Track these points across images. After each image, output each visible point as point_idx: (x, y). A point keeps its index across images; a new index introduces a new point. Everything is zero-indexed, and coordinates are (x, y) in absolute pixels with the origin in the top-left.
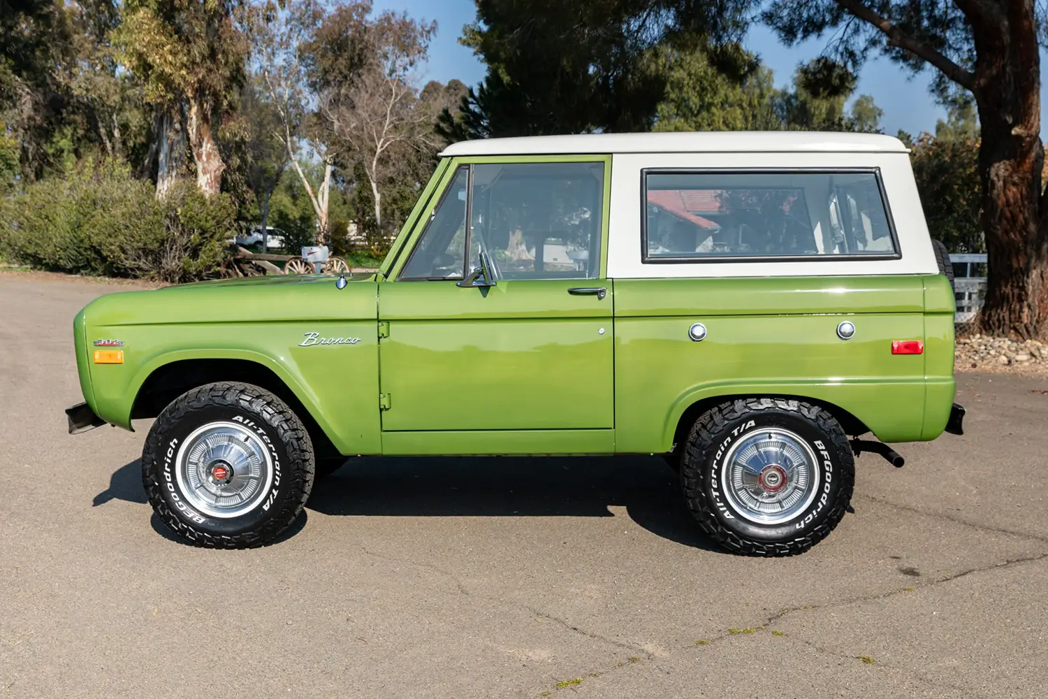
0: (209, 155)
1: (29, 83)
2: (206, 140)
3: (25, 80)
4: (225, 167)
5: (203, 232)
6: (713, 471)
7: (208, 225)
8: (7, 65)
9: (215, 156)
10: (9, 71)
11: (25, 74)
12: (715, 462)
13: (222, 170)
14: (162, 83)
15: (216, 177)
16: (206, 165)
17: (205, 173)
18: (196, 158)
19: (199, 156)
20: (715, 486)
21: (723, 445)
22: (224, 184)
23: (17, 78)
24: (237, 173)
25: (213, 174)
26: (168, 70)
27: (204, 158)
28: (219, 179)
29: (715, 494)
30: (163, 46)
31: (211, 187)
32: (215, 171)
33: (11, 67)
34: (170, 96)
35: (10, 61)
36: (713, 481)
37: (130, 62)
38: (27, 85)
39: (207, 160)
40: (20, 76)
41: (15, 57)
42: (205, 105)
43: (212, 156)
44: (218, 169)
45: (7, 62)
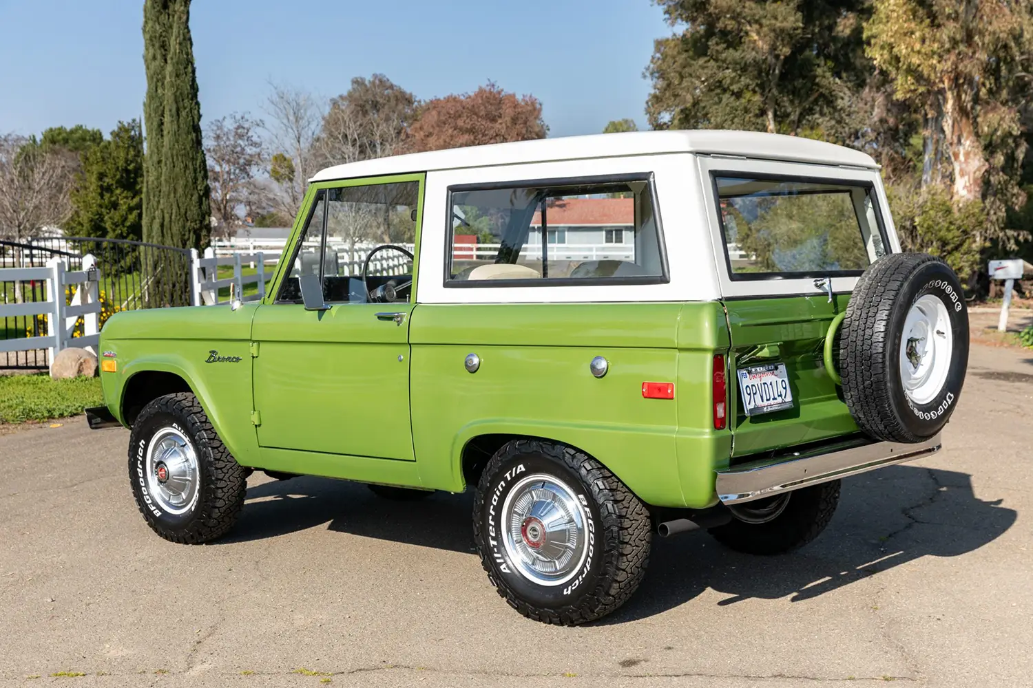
0: (967, 154)
1: (849, 84)
2: (965, 135)
3: (846, 82)
4: (987, 166)
5: (944, 243)
6: (490, 517)
7: (950, 236)
8: (825, 69)
9: (975, 155)
10: (828, 74)
11: (844, 75)
12: (492, 507)
13: (983, 171)
14: (911, 76)
15: (975, 180)
16: (964, 166)
17: (962, 175)
18: (953, 159)
19: (956, 155)
20: (493, 535)
21: (498, 489)
22: (986, 187)
23: (837, 80)
24: (1001, 173)
25: (972, 175)
26: (915, 60)
27: (962, 158)
28: (979, 181)
29: (493, 543)
30: (913, 33)
31: (969, 191)
32: (975, 173)
33: (831, 69)
34: (921, 89)
35: (830, 63)
36: (491, 528)
37: (882, 55)
38: (847, 87)
39: (965, 160)
40: (840, 78)
41: (835, 58)
42: (963, 96)
43: (972, 155)
44: (979, 169)
45: (826, 64)
